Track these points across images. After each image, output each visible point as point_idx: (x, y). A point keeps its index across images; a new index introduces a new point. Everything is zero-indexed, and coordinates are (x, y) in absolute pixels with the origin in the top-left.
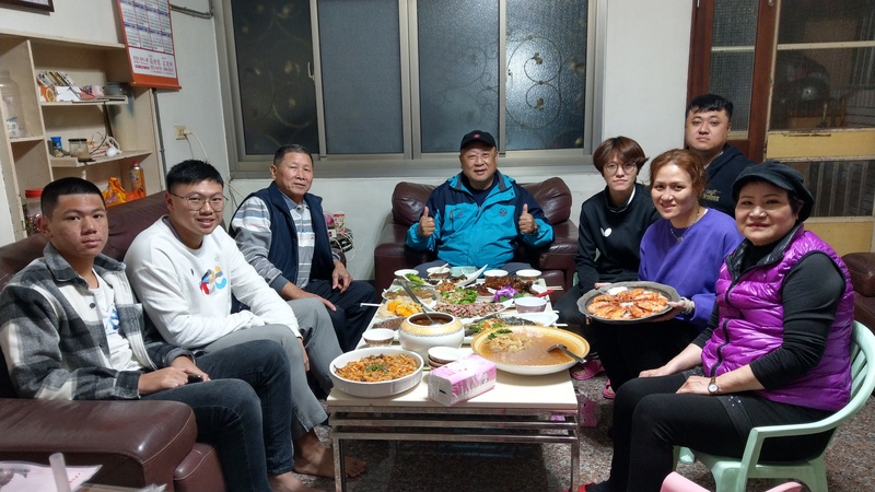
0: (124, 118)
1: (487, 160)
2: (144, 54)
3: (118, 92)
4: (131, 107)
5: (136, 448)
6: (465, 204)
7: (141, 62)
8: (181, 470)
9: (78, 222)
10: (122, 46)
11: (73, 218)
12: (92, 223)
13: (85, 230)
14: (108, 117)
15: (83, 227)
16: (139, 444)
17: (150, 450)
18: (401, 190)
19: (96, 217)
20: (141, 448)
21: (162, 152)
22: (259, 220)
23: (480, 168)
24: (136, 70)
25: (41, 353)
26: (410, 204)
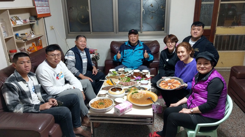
0: (36, 26)
1: (135, 38)
2: (40, 8)
3: (33, 19)
4: (37, 23)
5: (38, 129)
6: (129, 50)
7: (40, 11)
8: (50, 132)
9: (23, 64)
10: (34, 7)
11: (22, 63)
12: (27, 64)
13: (26, 66)
14: (31, 26)
15: (25, 65)
16: (39, 128)
17: (42, 129)
18: (113, 43)
19: (28, 63)
20: (40, 128)
21: (47, 34)
22: (72, 57)
23: (133, 40)
24: (38, 13)
25: (14, 100)
26: (115, 47)
